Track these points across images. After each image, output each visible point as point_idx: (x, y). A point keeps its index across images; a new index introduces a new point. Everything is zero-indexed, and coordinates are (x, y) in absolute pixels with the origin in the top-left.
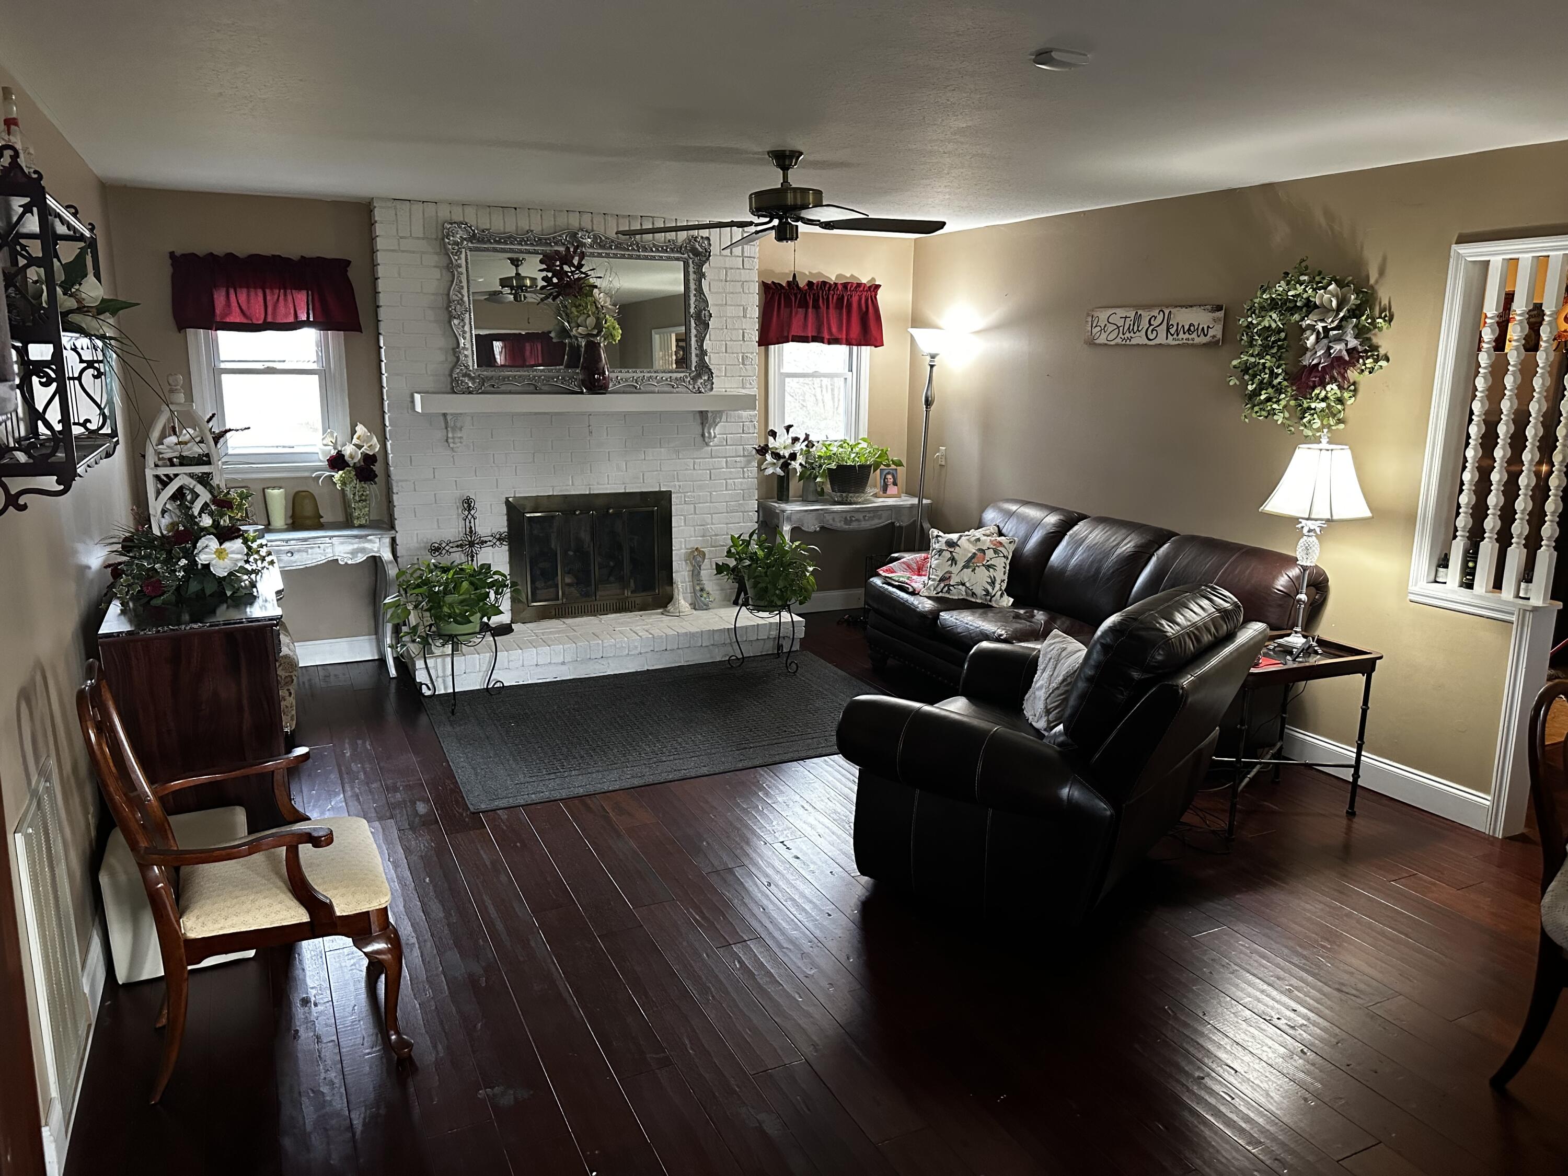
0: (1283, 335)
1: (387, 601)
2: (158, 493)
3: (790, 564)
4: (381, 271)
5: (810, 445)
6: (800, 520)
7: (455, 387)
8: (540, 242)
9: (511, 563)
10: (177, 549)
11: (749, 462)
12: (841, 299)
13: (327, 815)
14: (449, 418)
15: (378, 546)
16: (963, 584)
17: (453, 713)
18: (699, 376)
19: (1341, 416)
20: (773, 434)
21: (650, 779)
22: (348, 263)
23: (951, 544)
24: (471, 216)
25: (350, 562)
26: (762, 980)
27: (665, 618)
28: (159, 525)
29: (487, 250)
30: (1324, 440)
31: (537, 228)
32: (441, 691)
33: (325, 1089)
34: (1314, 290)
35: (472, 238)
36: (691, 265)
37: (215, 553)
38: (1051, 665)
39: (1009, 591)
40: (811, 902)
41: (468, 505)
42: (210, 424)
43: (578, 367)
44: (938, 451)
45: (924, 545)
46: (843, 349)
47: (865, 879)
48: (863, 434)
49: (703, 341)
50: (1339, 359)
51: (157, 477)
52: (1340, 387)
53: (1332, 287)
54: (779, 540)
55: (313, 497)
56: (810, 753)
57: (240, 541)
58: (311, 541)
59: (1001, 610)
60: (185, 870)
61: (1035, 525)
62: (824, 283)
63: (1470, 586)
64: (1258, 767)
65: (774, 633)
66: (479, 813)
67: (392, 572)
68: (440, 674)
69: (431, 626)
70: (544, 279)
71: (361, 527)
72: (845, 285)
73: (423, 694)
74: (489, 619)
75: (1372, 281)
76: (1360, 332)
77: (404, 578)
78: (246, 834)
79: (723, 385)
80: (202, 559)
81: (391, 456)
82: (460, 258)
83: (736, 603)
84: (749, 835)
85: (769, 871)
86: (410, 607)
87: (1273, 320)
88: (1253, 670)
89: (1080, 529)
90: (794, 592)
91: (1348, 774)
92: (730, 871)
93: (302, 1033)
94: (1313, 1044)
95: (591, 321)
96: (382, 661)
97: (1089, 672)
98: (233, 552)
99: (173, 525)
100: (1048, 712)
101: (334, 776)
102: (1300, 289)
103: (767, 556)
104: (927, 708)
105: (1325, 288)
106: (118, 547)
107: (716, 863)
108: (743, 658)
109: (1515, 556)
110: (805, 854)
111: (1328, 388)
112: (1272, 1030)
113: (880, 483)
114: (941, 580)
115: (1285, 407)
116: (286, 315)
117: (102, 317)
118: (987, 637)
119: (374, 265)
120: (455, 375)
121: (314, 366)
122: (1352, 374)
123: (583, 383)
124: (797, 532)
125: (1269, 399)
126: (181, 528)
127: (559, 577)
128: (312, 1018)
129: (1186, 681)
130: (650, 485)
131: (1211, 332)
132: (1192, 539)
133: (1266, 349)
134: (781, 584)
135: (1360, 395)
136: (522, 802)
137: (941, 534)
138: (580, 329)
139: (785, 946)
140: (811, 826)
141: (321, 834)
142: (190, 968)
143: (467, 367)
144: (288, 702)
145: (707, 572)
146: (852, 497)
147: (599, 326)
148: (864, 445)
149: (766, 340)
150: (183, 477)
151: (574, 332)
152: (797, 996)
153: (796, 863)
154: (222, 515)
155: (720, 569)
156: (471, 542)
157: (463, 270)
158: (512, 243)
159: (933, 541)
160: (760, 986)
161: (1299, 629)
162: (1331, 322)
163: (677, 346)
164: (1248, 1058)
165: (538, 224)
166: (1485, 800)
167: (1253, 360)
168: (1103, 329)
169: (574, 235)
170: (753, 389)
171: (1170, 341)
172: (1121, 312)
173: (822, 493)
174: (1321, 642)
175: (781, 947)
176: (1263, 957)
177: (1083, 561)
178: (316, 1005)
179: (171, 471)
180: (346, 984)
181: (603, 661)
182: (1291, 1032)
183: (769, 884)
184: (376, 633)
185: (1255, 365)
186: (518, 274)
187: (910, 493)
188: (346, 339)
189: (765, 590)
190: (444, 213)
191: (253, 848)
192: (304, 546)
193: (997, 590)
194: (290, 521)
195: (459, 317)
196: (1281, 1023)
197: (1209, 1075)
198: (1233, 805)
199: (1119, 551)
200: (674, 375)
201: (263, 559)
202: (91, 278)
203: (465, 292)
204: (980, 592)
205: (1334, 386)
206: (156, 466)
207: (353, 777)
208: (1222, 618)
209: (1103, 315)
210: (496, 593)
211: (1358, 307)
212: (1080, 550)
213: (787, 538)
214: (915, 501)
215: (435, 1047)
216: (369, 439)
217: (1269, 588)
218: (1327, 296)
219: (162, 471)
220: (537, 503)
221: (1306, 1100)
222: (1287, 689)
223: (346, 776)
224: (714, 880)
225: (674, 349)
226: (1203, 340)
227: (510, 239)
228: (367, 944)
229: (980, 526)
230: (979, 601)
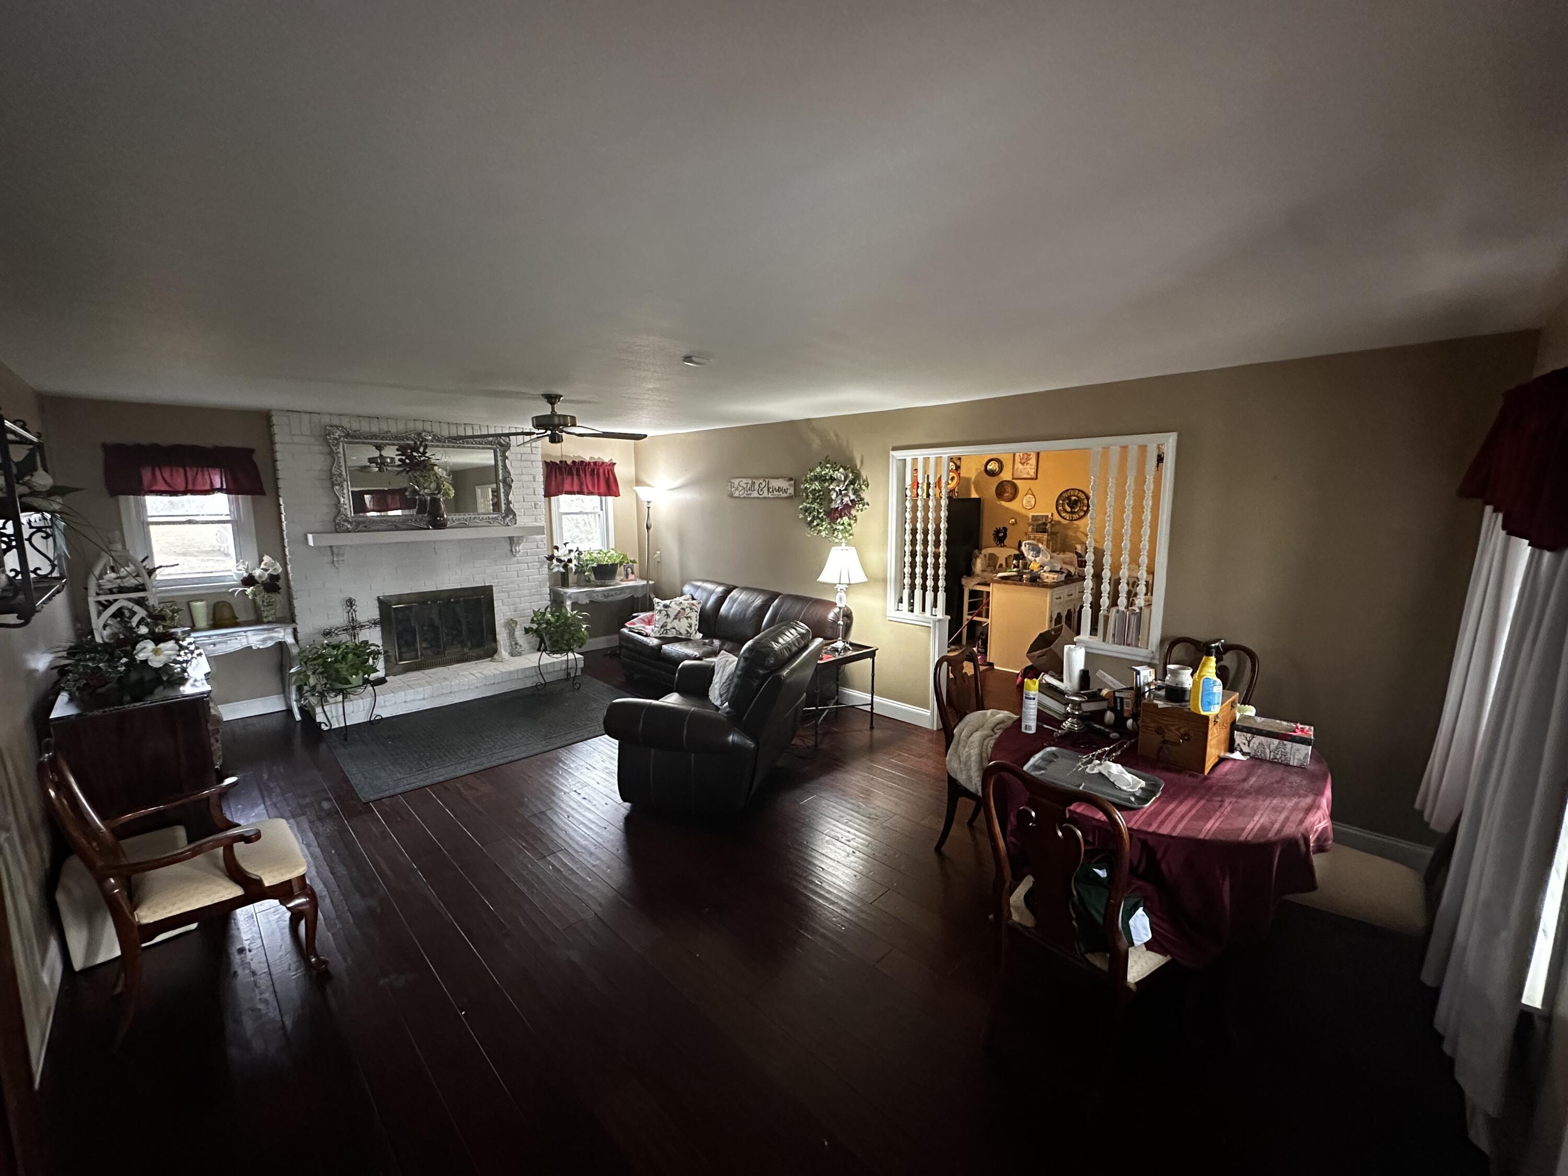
0: (821, 493)
1: (292, 671)
2: (99, 614)
3: (571, 625)
4: (279, 456)
5: (580, 553)
6: (577, 598)
7: (338, 529)
8: (396, 438)
9: (383, 638)
10: (118, 652)
11: (542, 566)
12: (593, 470)
13: (252, 820)
14: (334, 548)
15: (284, 635)
16: (674, 628)
17: (346, 740)
18: (507, 516)
19: (851, 532)
20: (557, 548)
21: (488, 765)
22: (252, 451)
23: (666, 606)
24: (345, 422)
25: (261, 647)
26: (566, 873)
27: (492, 663)
28: (101, 636)
29: (358, 443)
30: (843, 544)
31: (393, 430)
32: (335, 725)
33: (261, 1006)
34: (834, 471)
35: (347, 435)
36: (499, 452)
37: (152, 652)
38: (721, 670)
39: (700, 630)
40: (594, 823)
41: (350, 603)
42: (144, 564)
43: (425, 513)
44: (656, 554)
45: (651, 608)
46: (596, 498)
47: (628, 805)
48: (612, 545)
49: (508, 496)
50: (847, 505)
51: (99, 603)
52: (849, 518)
53: (841, 470)
54: (564, 611)
55: (230, 606)
56: (591, 735)
57: (173, 642)
58: (229, 635)
59: (696, 641)
60: (134, 877)
61: (711, 593)
62: (582, 462)
63: (912, 611)
64: (827, 711)
65: (564, 666)
66: (368, 803)
67: (295, 651)
68: (334, 714)
69: (326, 684)
70: (400, 460)
71: (269, 623)
72: (595, 463)
73: (322, 730)
74: (369, 676)
75: (858, 467)
76: (856, 492)
77: (304, 654)
78: (186, 843)
79: (522, 521)
80: (141, 656)
81: (290, 575)
82: (338, 448)
83: (539, 650)
84: (554, 790)
85: (568, 809)
86: (309, 673)
87: (816, 485)
88: (819, 662)
89: (734, 593)
90: (575, 641)
91: (868, 708)
92: (543, 813)
93: (240, 971)
94: (858, 847)
95: (433, 486)
96: (289, 711)
97: (739, 673)
98: (167, 650)
99: (114, 635)
100: (721, 696)
101: (256, 793)
102: (827, 471)
103: (557, 621)
104: (654, 702)
105: (838, 470)
106: (65, 654)
107: (534, 809)
108: (545, 683)
109: (929, 595)
110: (589, 795)
111: (844, 518)
112: (839, 844)
113: (623, 573)
114: (662, 627)
115: (826, 528)
116: (204, 484)
117: (52, 498)
118: (688, 657)
119: (273, 452)
120: (337, 521)
121: (228, 518)
122: (853, 512)
123: (430, 523)
124: (575, 605)
125: (818, 525)
126: (122, 636)
127: (418, 645)
128: (248, 960)
129: (785, 673)
130: (478, 582)
131: (789, 492)
132: (789, 596)
133: (814, 500)
134: (566, 637)
135: (858, 522)
136: (400, 791)
137: (660, 601)
138: (426, 491)
139: (580, 850)
140: (593, 779)
141: (251, 833)
142: (144, 945)
143: (346, 516)
144: (217, 747)
145: (519, 633)
146: (607, 582)
147: (439, 488)
148: (613, 552)
149: (548, 494)
150: (122, 601)
151: (422, 492)
152: (588, 878)
153: (584, 802)
154: (157, 625)
155: (527, 631)
156: (353, 627)
157: (341, 455)
158: (376, 439)
159: (656, 605)
160: (565, 877)
161: (840, 638)
162: (842, 487)
163: (493, 495)
164: (828, 861)
165: (394, 428)
166: (927, 713)
167: (808, 505)
168: (737, 489)
169: (419, 434)
170: (543, 523)
171: (770, 495)
172: (745, 481)
173: (589, 581)
174: (851, 644)
175: (577, 852)
176: (834, 807)
177: (736, 611)
178: (250, 951)
179: (111, 597)
180: (273, 933)
181: (452, 695)
182: (847, 843)
183: (568, 817)
184: (284, 692)
185: (810, 508)
186: (381, 455)
187: (642, 578)
188: (253, 501)
189: (557, 641)
190: (326, 420)
191: (195, 852)
192: (224, 639)
193: (692, 630)
194: (211, 622)
195: (339, 485)
196: (843, 840)
197: (810, 874)
198: (816, 733)
199: (754, 605)
200: (491, 516)
201: (192, 652)
202: (41, 471)
203: (343, 469)
204: (684, 632)
205: (846, 518)
206: (98, 594)
207: (270, 791)
208: (802, 638)
209: (736, 482)
210: (374, 659)
211: (853, 479)
212: (735, 605)
213: (569, 609)
214: (645, 582)
215: (345, 959)
216: (273, 565)
217: (826, 618)
218: (839, 474)
219: (102, 598)
220: (400, 598)
221: (855, 876)
222: (838, 669)
223: (265, 792)
224: (535, 821)
225: (491, 497)
226: (785, 495)
227: (374, 436)
228: (290, 902)
229: (682, 594)
230: (684, 637)
